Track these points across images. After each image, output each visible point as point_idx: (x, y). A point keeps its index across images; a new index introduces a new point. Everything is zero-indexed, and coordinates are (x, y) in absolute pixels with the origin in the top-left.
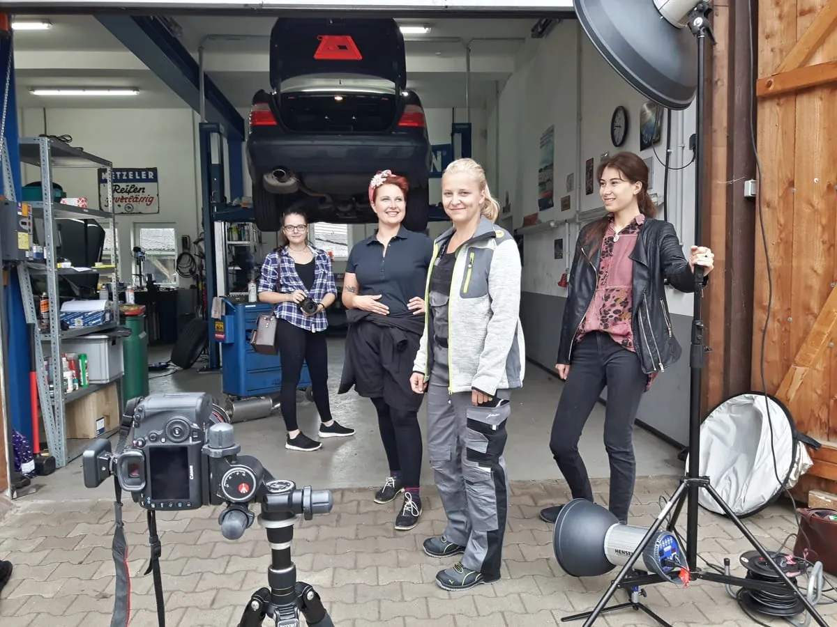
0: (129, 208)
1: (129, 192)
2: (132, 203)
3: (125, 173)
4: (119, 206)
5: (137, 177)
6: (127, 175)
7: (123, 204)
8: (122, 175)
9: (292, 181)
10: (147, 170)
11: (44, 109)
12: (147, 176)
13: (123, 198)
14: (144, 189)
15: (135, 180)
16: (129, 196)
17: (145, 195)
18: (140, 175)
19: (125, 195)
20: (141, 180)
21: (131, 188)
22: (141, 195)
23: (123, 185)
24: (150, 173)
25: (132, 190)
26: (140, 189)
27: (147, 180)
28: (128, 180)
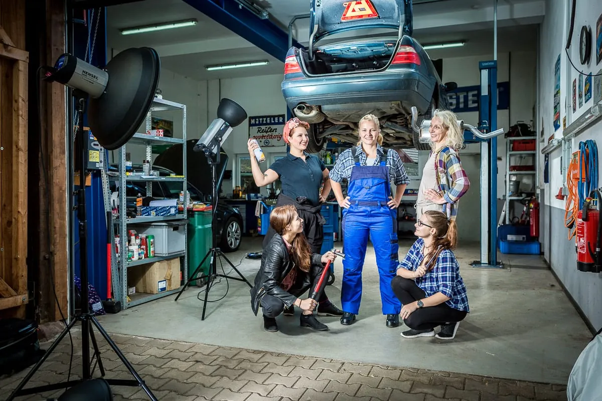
0: (267, 143)
1: (267, 132)
2: (268, 139)
3: (265, 119)
4: (261, 141)
5: (273, 122)
6: (266, 120)
7: (263, 140)
8: (263, 121)
9: (314, 113)
10: (279, 116)
11: (220, 80)
12: (279, 120)
13: (263, 136)
14: (276, 129)
15: (271, 124)
16: (267, 135)
17: (277, 134)
18: (274, 120)
19: (265, 134)
20: (275, 124)
21: (269, 129)
22: (274, 134)
23: (263, 127)
24: (280, 118)
25: (269, 130)
26: (274, 129)
27: (279, 123)
28: (266, 124)
